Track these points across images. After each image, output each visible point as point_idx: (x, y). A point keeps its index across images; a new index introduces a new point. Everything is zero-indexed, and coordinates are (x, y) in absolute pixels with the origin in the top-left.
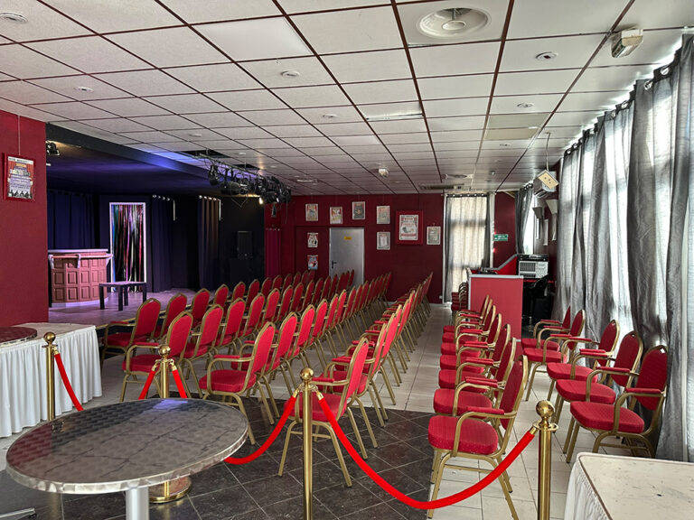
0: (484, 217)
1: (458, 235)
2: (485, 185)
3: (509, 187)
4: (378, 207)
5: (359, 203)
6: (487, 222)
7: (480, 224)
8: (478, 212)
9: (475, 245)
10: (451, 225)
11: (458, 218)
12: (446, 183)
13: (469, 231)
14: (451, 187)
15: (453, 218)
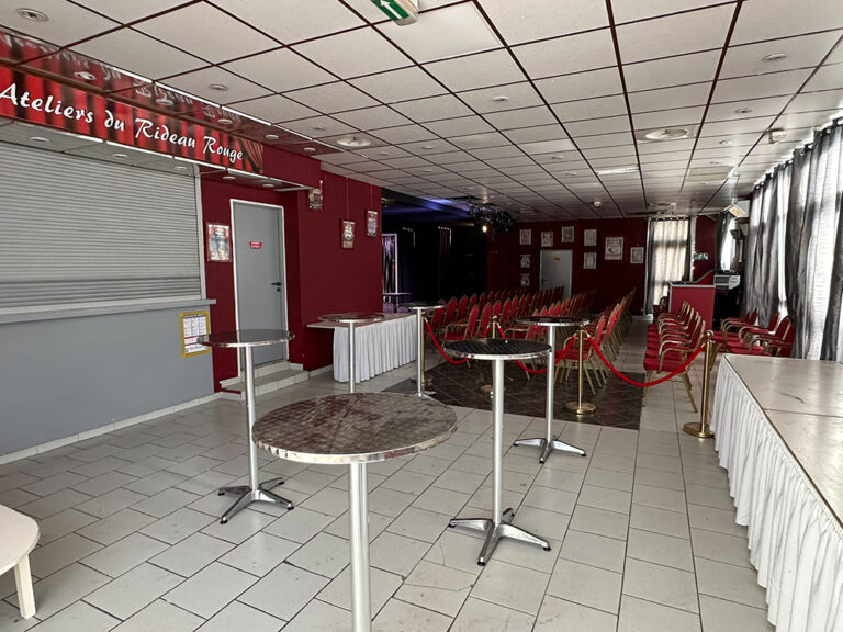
0: (685, 238)
1: (660, 254)
2: (687, 210)
3: (709, 211)
4: (586, 232)
5: (568, 228)
6: (688, 243)
7: (682, 244)
8: (679, 235)
9: (676, 263)
10: (654, 246)
11: (660, 239)
12: (650, 209)
13: (671, 251)
14: (656, 213)
15: (656, 239)
